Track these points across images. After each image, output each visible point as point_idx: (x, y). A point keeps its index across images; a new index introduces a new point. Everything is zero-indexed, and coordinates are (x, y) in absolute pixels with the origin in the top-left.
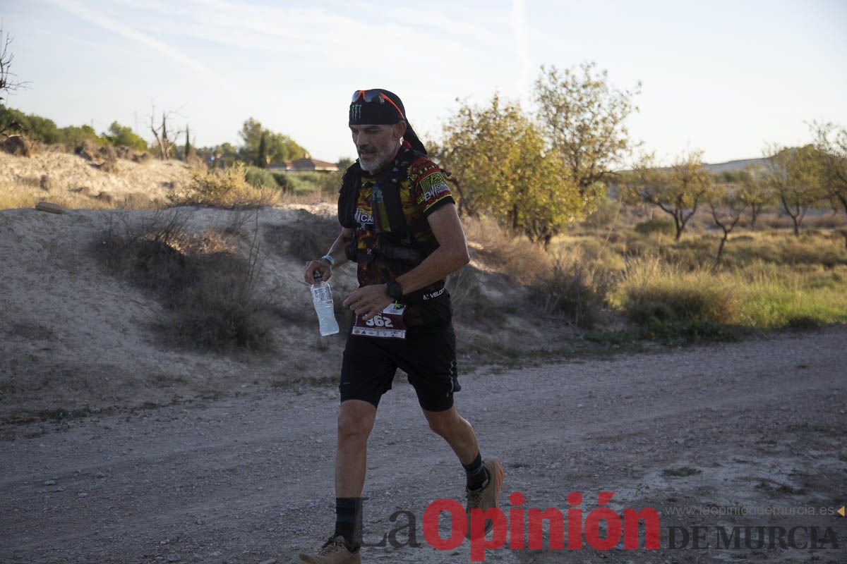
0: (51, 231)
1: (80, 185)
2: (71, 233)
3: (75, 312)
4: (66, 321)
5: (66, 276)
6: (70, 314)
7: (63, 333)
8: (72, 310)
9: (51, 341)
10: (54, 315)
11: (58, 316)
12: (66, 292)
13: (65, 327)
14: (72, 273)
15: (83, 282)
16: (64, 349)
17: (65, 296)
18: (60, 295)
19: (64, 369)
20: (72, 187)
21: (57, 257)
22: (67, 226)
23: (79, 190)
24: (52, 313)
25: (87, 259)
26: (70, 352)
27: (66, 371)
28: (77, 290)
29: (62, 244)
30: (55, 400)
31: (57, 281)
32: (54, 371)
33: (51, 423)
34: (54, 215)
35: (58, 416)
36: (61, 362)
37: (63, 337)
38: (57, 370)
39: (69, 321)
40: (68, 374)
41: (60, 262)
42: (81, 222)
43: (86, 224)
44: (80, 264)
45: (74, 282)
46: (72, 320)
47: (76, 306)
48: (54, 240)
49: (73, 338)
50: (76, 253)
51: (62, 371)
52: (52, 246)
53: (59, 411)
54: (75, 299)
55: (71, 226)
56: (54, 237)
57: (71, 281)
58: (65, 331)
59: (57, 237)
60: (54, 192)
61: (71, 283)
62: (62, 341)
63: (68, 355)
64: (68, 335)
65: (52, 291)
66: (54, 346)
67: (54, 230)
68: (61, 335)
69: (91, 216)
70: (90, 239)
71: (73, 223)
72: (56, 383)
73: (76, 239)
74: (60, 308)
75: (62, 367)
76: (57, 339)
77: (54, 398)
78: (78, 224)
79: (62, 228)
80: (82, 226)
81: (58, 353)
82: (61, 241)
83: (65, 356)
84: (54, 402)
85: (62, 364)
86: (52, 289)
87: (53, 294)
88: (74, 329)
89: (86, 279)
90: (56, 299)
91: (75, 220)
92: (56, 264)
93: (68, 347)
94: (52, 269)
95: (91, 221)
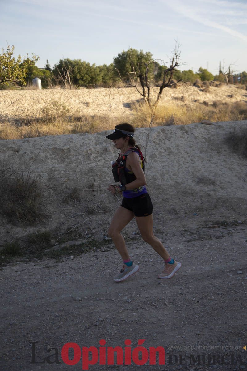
0: (208, 133)
1: (196, 98)
2: (216, 134)
3: (222, 172)
4: (220, 176)
5: (216, 154)
6: (220, 173)
7: (219, 182)
8: (221, 171)
9: (215, 186)
10: (214, 173)
11: (216, 174)
12: (217, 162)
13: (219, 179)
14: (219, 152)
15: (223, 156)
16: (220, 190)
17: (217, 164)
18: (215, 163)
19: (222, 200)
20: (193, 100)
21: (212, 145)
22: (214, 131)
23: (196, 101)
24: (213, 172)
25: (224, 146)
26: (223, 191)
27: (223, 201)
28: (222, 161)
29: (213, 139)
30: (221, 215)
31: (213, 157)
32: (218, 201)
33: (223, 229)
34: (208, 126)
35: (224, 224)
36: (220, 196)
37: (219, 184)
38: (219, 200)
39: (221, 176)
40: (223, 202)
41: (213, 147)
42: (219, 128)
43: (221, 129)
44: (221, 148)
45: (220, 157)
46: (222, 175)
47: (223, 169)
48: (209, 137)
49: (223, 184)
50: (219, 143)
51: (222, 201)
52: (209, 140)
53: (225, 222)
54: (221, 165)
55: (216, 130)
56: (209, 136)
57: (219, 156)
58: (219, 181)
59: (211, 136)
60: (186, 102)
61: (219, 157)
62: (219, 186)
63: (222, 193)
64: (221, 183)
65: (211, 161)
66: (216, 188)
67: (209, 133)
68: (218, 183)
69: (223, 125)
70: (225, 137)
71: (217, 129)
72: (219, 206)
73: (218, 136)
74: (216, 170)
75: (221, 199)
76: (217, 185)
77: (220, 214)
78: (219, 129)
79: (212, 132)
80: (220, 130)
81: (218, 192)
82: (212, 138)
83: (221, 193)
84: (221, 216)
85: (221, 197)
86: (211, 160)
87: (212, 163)
88: (223, 180)
89: (225, 155)
90: (213, 165)
91: (217, 127)
92: (212, 149)
93: (222, 188)
94: (210, 151)
95: (224, 127)
